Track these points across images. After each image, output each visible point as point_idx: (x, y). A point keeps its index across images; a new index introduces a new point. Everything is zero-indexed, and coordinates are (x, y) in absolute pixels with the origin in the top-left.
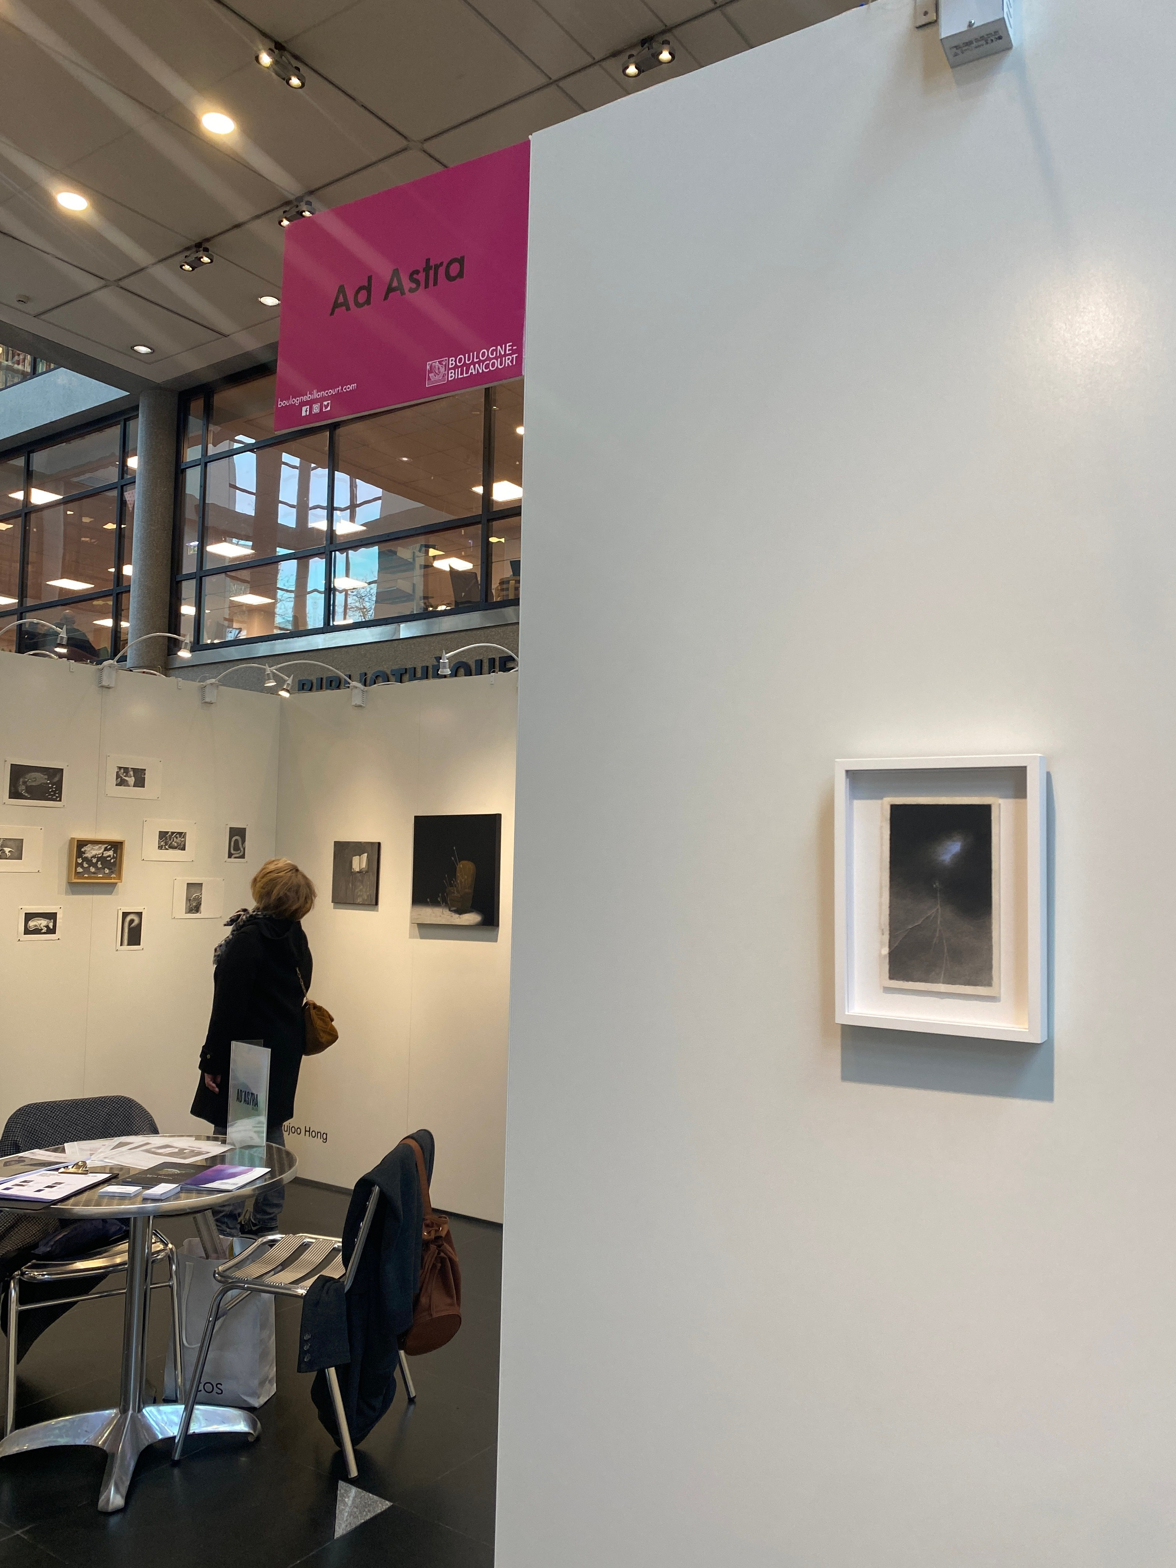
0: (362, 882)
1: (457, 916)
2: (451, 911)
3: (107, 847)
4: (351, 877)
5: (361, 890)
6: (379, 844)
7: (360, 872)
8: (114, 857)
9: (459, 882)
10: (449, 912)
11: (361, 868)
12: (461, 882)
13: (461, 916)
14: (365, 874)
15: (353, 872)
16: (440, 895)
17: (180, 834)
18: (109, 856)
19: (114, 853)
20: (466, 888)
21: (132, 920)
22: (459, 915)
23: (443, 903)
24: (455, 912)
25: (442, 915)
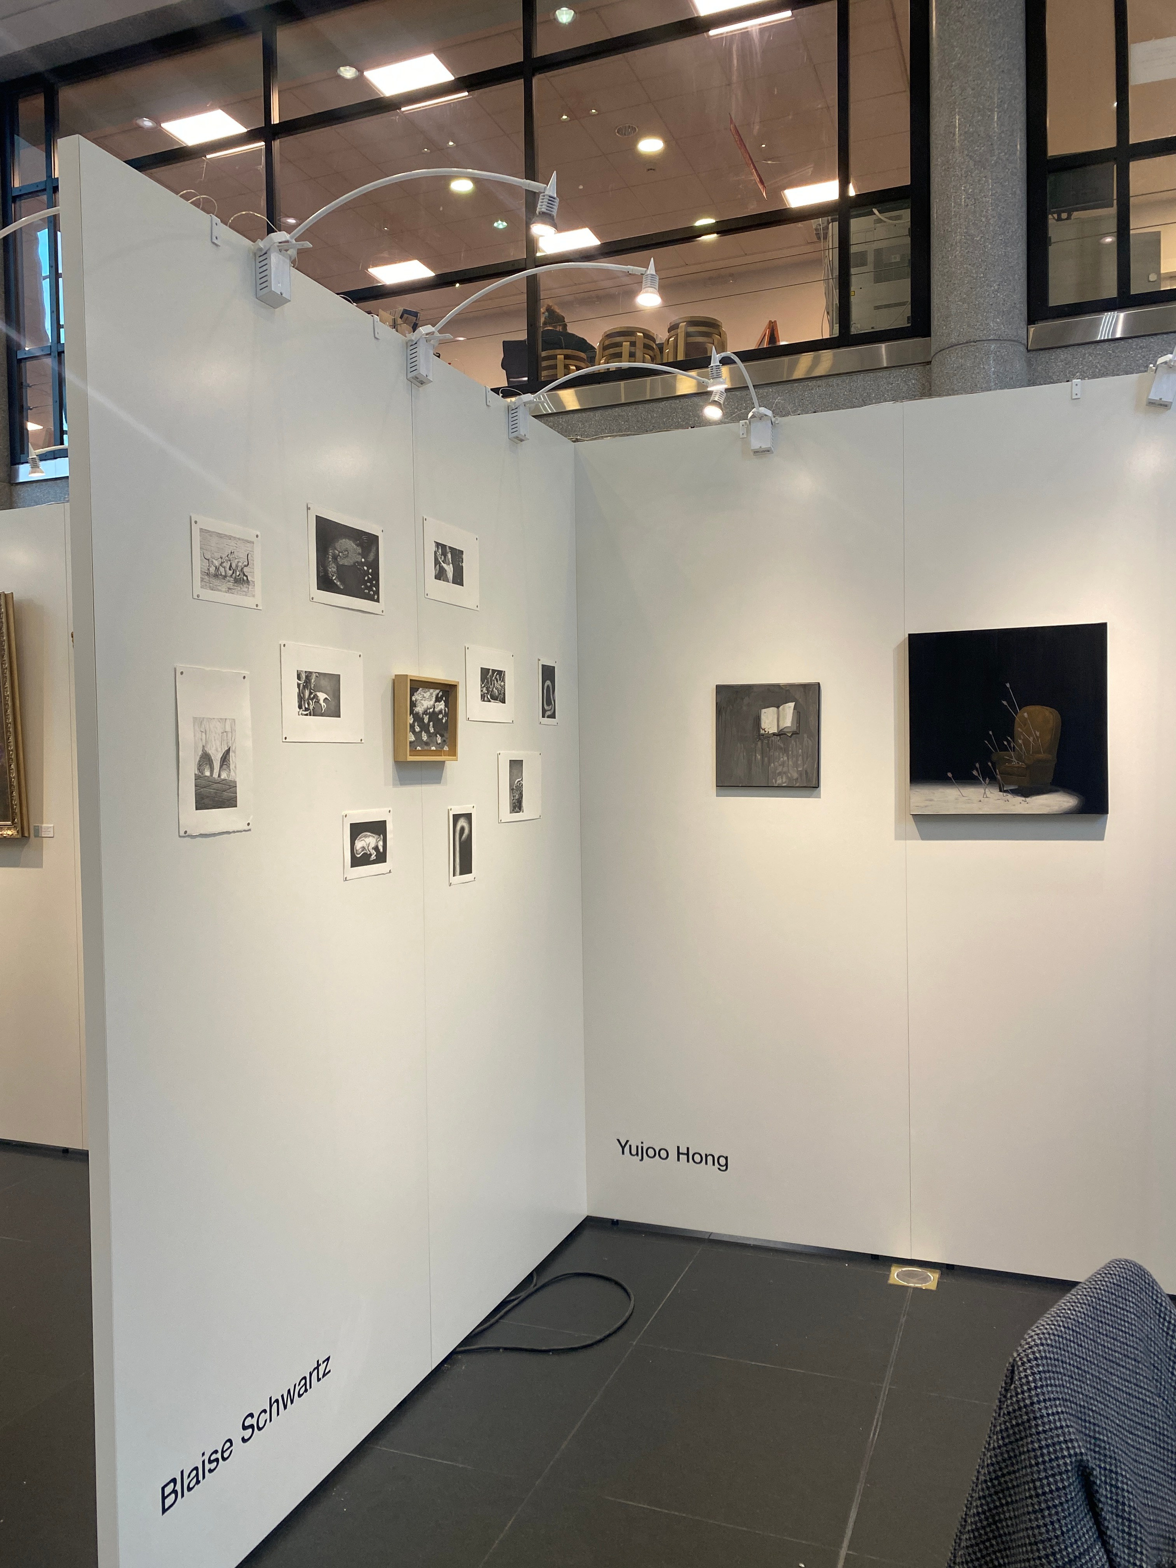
0: (785, 751)
1: (1020, 799)
2: (1005, 791)
3: (438, 694)
4: (759, 743)
5: (783, 764)
6: (819, 683)
7: (781, 734)
8: (446, 715)
9: (1020, 741)
10: (1002, 793)
11: (781, 728)
12: (1026, 743)
13: (1028, 799)
14: (791, 737)
15: (763, 735)
16: (977, 765)
17: (500, 673)
18: (440, 712)
19: (446, 706)
20: (1039, 752)
21: (462, 829)
22: (1024, 799)
23: (984, 779)
24: (1015, 792)
25: (982, 799)
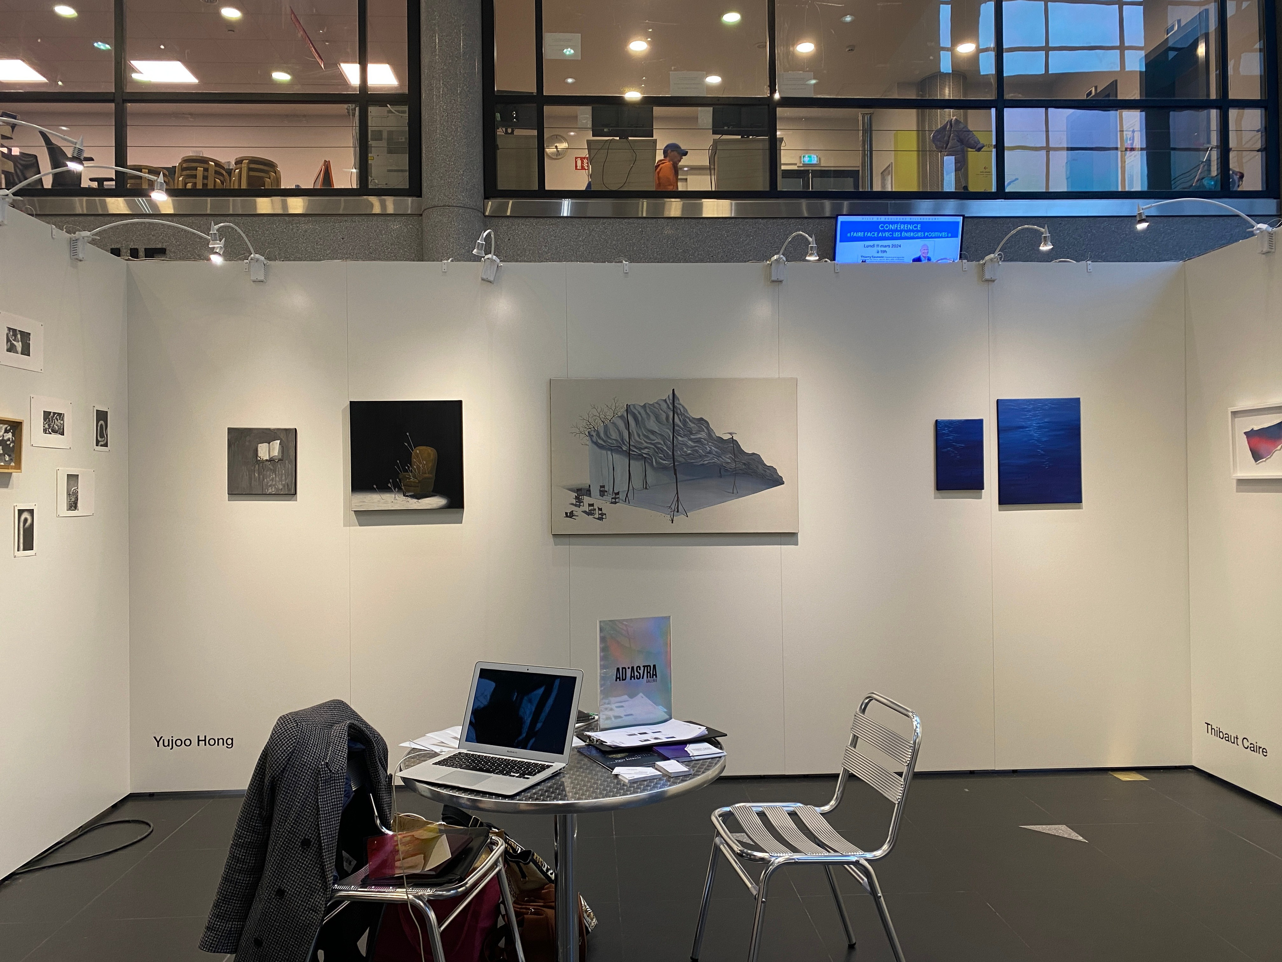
0: (274, 471)
1: (415, 500)
2: (407, 496)
3: (7, 428)
4: (257, 466)
5: (272, 480)
6: (296, 429)
7: (271, 460)
8: (13, 442)
9: (415, 467)
10: (404, 497)
11: (271, 456)
12: (418, 467)
13: (419, 501)
14: (277, 462)
15: (259, 461)
16: (391, 481)
17: (60, 414)
18: (9, 440)
19: (13, 436)
20: (426, 473)
21: (26, 520)
22: (417, 500)
23: (395, 490)
24: (412, 497)
25: (393, 501)
